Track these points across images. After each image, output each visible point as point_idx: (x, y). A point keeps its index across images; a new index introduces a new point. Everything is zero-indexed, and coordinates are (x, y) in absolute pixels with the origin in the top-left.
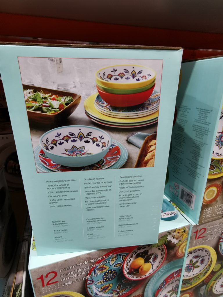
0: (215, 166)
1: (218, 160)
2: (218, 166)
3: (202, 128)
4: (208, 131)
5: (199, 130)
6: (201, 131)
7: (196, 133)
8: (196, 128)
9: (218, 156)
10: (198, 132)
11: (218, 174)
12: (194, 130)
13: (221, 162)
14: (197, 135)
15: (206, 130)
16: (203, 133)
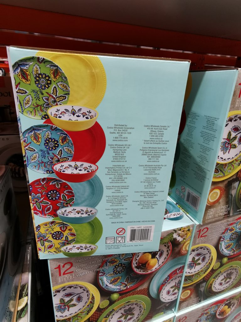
0: (219, 170)
1: (222, 165)
2: (222, 170)
3: (209, 134)
4: (214, 137)
5: (206, 136)
6: (208, 137)
7: (204, 139)
8: (204, 134)
9: (222, 160)
10: (205, 138)
11: (222, 177)
12: (201, 136)
13: (225, 166)
14: (204, 141)
15: (213, 137)
16: (210, 139)
